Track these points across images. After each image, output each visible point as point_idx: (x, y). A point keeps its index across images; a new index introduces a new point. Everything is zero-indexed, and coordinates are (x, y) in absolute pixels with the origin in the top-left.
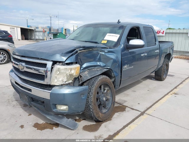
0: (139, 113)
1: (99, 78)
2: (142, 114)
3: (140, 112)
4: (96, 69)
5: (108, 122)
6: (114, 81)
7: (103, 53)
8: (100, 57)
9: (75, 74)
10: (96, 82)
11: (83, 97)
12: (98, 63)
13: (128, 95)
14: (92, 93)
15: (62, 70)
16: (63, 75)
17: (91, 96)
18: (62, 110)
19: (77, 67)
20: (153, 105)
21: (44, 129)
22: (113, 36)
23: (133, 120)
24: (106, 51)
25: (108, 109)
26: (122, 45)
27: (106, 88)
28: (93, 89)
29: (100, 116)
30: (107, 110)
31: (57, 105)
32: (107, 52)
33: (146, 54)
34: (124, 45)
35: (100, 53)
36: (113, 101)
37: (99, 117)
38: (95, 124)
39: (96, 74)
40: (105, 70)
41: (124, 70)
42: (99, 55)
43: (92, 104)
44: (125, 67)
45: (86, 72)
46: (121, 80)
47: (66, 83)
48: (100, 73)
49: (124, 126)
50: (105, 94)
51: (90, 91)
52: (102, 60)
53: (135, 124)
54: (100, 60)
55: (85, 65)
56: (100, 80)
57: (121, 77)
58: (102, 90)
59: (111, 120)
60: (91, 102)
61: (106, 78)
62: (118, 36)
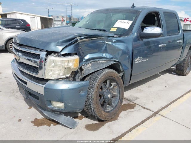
0: (152, 113)
1: (104, 73)
2: (155, 114)
3: (153, 111)
4: (101, 61)
5: (113, 122)
6: (123, 76)
7: (110, 43)
8: (106, 47)
9: (73, 67)
10: (100, 77)
11: (82, 94)
12: (104, 55)
13: (141, 91)
14: (93, 90)
15: (59, 62)
16: (59, 68)
17: (93, 93)
18: (58, 107)
19: (76, 59)
20: (169, 104)
21: (41, 126)
22: (124, 22)
23: (143, 122)
24: (114, 40)
25: (114, 107)
26: (135, 33)
27: (113, 84)
28: (95, 85)
29: (103, 116)
30: (112, 109)
31: (52, 102)
32: (115, 42)
33: (165, 45)
34: (137, 33)
35: (106, 43)
36: (121, 99)
37: (101, 116)
38: (98, 123)
39: (101, 67)
40: (112, 63)
41: (135, 63)
42: (105, 46)
43: (93, 102)
44: (138, 60)
45: (89, 65)
46: (131, 75)
47: (63, 77)
48: (105, 66)
49: (130, 128)
50: (111, 91)
51: (92, 87)
52: (108, 51)
53: (144, 126)
54: (106, 51)
55: (87, 57)
56: (104, 74)
57: (132, 71)
58: (108, 86)
59: (116, 119)
60: (92, 99)
61: (113, 72)
62: (131, 22)
